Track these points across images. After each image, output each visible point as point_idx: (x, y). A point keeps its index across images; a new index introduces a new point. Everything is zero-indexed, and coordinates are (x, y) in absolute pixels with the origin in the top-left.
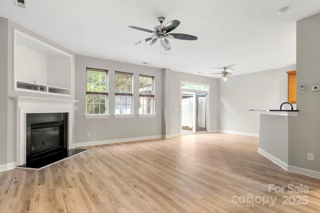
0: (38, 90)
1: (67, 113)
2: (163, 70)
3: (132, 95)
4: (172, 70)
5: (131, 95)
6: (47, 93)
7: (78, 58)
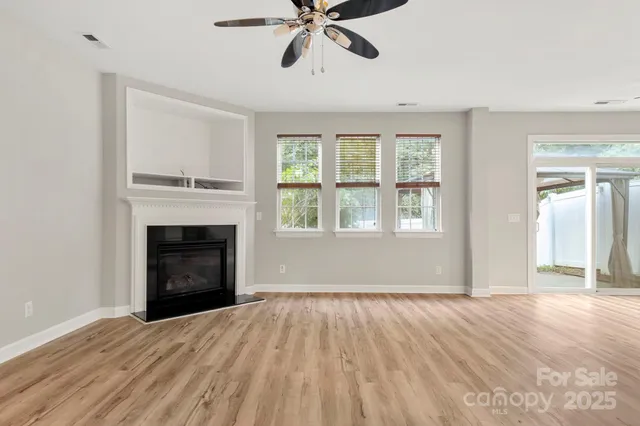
0: (183, 186)
1: (235, 226)
2: (466, 114)
3: (378, 185)
4: (491, 110)
5: (375, 185)
6: (193, 189)
7: (261, 118)
